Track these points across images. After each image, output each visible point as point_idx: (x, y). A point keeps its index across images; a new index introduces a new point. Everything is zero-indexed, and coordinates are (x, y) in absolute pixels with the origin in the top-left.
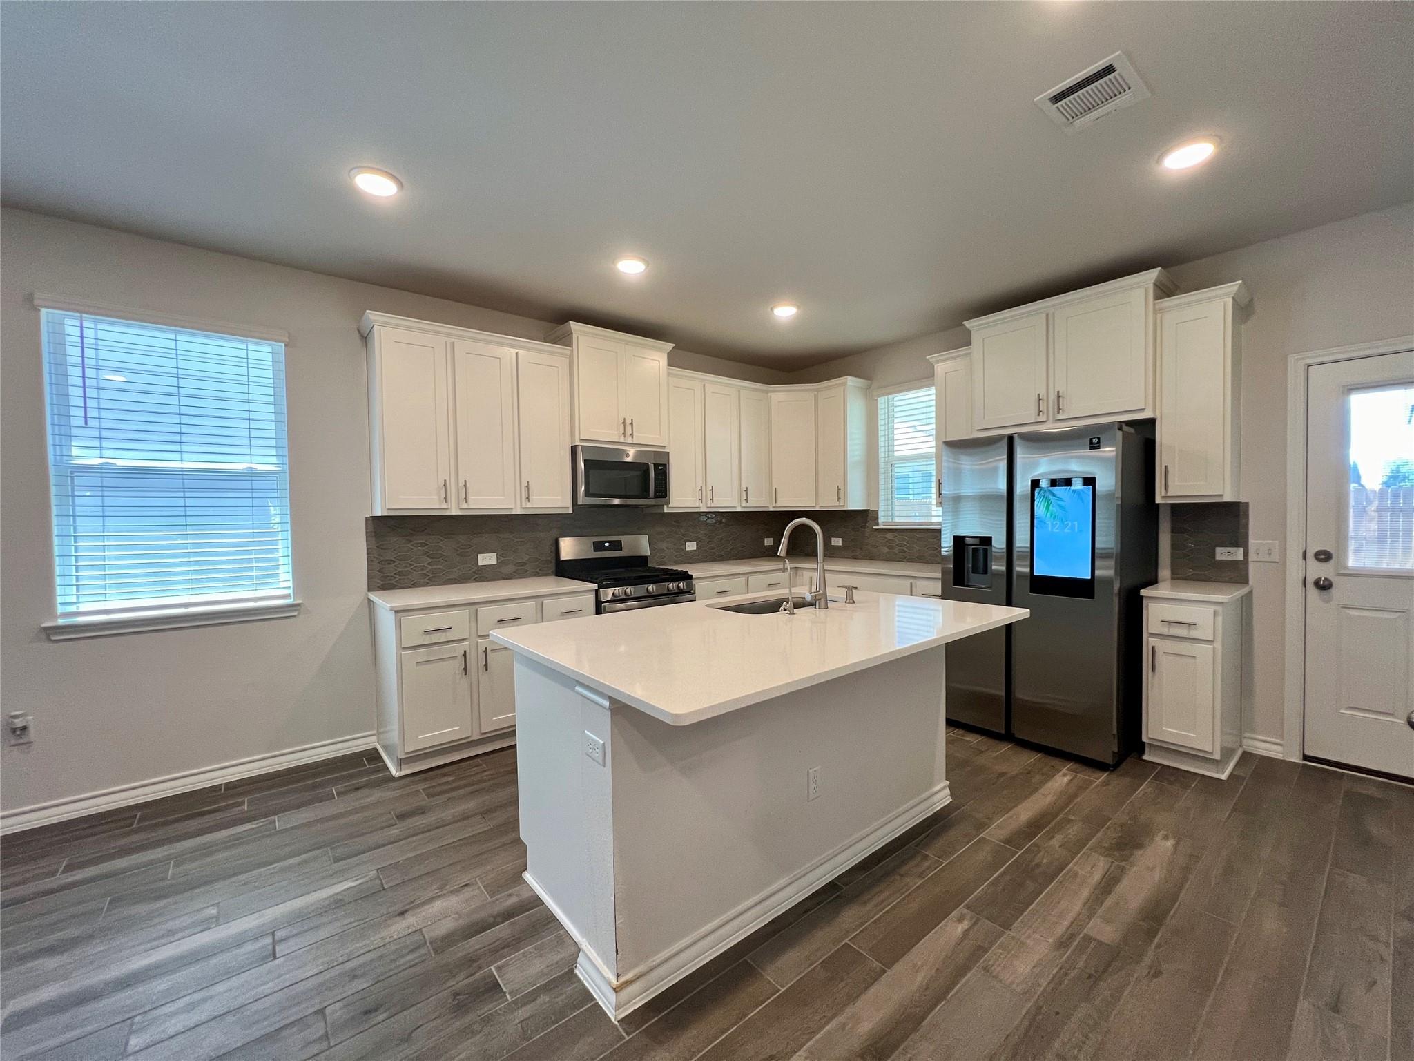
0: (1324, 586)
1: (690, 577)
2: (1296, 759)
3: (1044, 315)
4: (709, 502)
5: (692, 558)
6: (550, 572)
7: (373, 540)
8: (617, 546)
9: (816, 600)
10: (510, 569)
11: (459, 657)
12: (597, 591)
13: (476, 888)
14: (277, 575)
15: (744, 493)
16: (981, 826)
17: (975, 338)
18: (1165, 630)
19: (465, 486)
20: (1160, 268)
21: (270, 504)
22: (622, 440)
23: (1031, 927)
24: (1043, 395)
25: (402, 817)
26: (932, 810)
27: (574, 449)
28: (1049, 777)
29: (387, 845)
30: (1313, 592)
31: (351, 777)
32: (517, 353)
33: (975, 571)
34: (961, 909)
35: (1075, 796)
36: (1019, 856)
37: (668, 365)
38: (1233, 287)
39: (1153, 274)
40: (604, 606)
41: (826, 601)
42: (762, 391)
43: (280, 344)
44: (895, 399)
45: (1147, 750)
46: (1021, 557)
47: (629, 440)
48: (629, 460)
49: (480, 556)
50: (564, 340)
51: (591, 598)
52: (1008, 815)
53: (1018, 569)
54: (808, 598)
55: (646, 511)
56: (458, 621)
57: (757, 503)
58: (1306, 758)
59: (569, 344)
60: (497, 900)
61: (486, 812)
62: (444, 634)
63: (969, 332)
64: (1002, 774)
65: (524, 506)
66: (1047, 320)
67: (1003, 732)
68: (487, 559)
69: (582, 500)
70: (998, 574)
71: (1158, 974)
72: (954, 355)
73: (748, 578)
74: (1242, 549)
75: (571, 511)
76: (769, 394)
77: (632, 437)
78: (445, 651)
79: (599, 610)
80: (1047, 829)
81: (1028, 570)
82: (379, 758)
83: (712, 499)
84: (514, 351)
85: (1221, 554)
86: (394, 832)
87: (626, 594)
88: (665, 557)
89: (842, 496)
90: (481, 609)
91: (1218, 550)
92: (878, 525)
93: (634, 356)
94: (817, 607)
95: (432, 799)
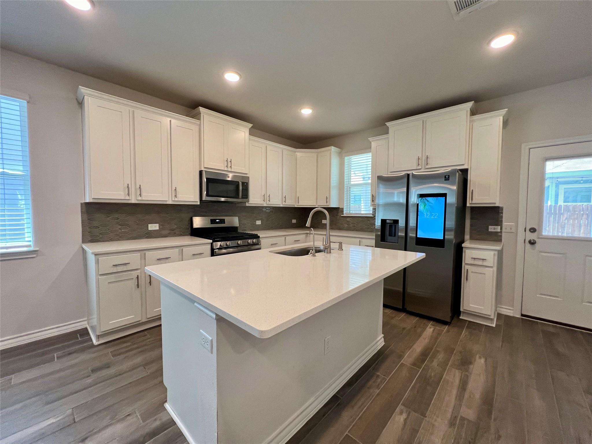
0: (532, 243)
1: (259, 237)
2: (519, 316)
3: (422, 121)
4: (268, 201)
5: (259, 228)
6: (188, 234)
7: (86, 216)
8: (222, 221)
9: (325, 249)
10: (166, 232)
11: (134, 279)
12: (212, 244)
13: (135, 416)
14: (24, 234)
15: (284, 198)
16: (400, 357)
17: (390, 131)
18: (472, 262)
19: (140, 188)
20: (473, 102)
21: (18, 193)
22: (226, 169)
23: (435, 414)
24: (420, 156)
25: (93, 371)
26: (376, 350)
27: (201, 172)
28: (424, 329)
29: (83, 390)
30: (528, 245)
31: (68, 346)
32: (170, 121)
33: (390, 235)
34: (400, 407)
35: (437, 338)
36: (421, 372)
37: (249, 135)
38: (504, 111)
39: (470, 104)
40: (216, 251)
41: (330, 249)
42: (292, 151)
43: (24, 101)
44: (352, 158)
45: (462, 314)
46: (412, 229)
47: (230, 170)
48: (229, 179)
49: (149, 225)
50: (197, 116)
51: (209, 247)
52: (411, 350)
53: (410, 235)
54: (322, 248)
55: (238, 205)
56: (134, 260)
57: (291, 203)
58: (522, 315)
59: (199, 119)
60: (147, 424)
61: (146, 364)
62: (125, 267)
63: (388, 128)
64: (404, 329)
65: (173, 200)
66: (423, 123)
67: (401, 308)
68: (154, 227)
69: (204, 198)
70: (401, 237)
71: (499, 437)
72: (379, 138)
73: (286, 238)
74: (499, 227)
75: (199, 204)
76: (296, 153)
77: (231, 168)
78: (125, 276)
79: (213, 254)
80: (429, 356)
81: (415, 235)
82: (88, 334)
83: (269, 200)
84: (169, 119)
85: (491, 229)
86: (89, 381)
87: (227, 245)
88: (246, 227)
89: (328, 201)
90: (147, 253)
91: (490, 227)
92: (343, 214)
93: (232, 128)
94: (326, 252)
95: (115, 358)
